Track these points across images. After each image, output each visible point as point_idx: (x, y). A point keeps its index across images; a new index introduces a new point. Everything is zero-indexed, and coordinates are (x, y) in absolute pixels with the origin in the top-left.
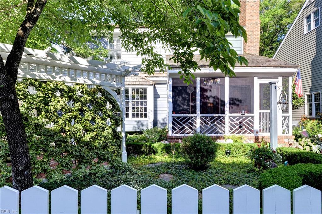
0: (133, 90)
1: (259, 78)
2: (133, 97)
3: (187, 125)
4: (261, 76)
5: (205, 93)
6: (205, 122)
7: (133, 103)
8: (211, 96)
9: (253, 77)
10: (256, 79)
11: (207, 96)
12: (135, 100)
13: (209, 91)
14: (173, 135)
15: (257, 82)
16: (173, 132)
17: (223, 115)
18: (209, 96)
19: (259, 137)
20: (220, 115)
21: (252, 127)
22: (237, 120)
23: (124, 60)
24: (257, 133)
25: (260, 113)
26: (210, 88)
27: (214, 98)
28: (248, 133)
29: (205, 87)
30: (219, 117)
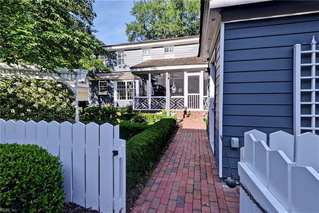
0: (128, 82)
1: (188, 72)
2: (128, 87)
3: (144, 103)
4: (189, 71)
5: (154, 83)
6: (154, 101)
7: (128, 90)
8: (157, 85)
9: (184, 72)
10: (185, 73)
11: (155, 85)
12: (129, 89)
13: (156, 82)
14: (135, 109)
15: (186, 75)
16: (135, 108)
17: (165, 97)
18: (156, 85)
19: (187, 112)
20: (163, 97)
21: (184, 105)
22: (174, 100)
23: (126, 64)
24: (186, 108)
25: (188, 96)
26: (156, 80)
27: (159, 86)
28: (181, 109)
29: (154, 79)
30: (162, 99)
